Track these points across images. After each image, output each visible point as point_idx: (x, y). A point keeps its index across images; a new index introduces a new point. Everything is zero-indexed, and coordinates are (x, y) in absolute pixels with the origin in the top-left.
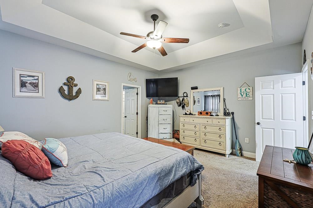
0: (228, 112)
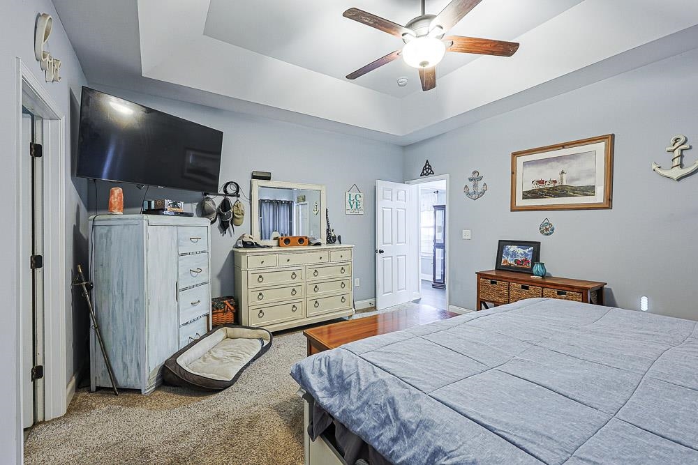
0: (333, 235)
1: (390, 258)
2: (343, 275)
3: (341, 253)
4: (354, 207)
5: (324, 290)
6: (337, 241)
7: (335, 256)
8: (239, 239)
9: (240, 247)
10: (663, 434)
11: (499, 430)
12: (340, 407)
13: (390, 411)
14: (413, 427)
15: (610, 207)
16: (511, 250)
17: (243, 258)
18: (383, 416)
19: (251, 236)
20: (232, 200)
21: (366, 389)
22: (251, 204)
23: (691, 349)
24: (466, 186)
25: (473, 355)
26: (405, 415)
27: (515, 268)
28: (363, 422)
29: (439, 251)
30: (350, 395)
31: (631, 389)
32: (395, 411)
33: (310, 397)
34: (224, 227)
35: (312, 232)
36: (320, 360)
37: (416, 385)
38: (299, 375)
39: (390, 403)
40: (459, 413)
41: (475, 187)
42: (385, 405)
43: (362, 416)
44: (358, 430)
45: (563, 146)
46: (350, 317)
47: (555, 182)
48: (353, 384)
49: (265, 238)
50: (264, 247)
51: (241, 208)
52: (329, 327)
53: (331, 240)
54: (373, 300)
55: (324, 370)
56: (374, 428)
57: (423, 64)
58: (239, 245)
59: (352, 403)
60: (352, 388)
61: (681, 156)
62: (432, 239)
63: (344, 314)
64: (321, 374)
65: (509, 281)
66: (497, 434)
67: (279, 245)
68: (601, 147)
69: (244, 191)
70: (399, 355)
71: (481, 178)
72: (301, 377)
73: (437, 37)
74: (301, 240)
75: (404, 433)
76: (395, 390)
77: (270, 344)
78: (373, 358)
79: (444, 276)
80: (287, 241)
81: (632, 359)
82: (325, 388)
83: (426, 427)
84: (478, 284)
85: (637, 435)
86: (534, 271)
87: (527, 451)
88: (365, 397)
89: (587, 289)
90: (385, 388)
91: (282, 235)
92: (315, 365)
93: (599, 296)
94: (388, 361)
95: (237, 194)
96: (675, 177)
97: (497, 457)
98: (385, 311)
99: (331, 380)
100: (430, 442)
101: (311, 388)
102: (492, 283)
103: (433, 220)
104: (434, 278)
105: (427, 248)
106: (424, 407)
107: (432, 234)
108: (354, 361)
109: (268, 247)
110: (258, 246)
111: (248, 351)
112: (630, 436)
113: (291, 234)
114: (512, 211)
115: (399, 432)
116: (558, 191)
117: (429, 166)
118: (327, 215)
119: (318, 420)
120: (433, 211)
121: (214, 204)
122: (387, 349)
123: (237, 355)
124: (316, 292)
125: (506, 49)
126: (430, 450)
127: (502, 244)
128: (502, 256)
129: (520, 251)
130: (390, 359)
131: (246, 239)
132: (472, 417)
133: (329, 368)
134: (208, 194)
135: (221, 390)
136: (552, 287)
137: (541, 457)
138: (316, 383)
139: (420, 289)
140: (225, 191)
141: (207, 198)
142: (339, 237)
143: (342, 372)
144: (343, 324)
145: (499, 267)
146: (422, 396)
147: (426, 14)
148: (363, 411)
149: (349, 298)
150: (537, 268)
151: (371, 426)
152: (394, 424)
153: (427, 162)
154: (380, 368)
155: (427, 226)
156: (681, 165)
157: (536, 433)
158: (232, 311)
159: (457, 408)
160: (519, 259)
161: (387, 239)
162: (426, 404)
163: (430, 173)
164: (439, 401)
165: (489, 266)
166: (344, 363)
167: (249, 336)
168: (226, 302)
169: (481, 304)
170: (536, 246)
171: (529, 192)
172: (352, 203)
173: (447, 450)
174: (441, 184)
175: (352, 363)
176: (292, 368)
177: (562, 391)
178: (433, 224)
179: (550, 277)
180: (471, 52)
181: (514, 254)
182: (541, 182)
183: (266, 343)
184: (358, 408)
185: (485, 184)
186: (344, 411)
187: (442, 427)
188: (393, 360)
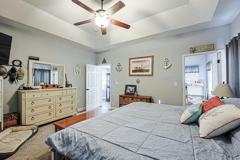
1: (91, 92)
2: (73, 99)
3: (72, 90)
4: (77, 73)
5: (64, 106)
6: (70, 86)
7: (69, 92)
8: (21, 86)
9: (21, 90)
10: (161, 136)
11: (121, 145)
12: (67, 151)
13: (86, 148)
14: (94, 151)
15: (153, 76)
16: (129, 88)
17: (23, 94)
18: (84, 150)
19: (28, 84)
20: (18, 68)
21: (78, 141)
22: (28, 71)
23: (168, 112)
24: (116, 68)
25: (116, 122)
26: (92, 148)
27: (130, 93)
28: (76, 155)
29: (108, 89)
30: (71, 145)
31: (155, 125)
32: (88, 147)
33: (54, 150)
34: (12, 80)
35: (59, 82)
36: (59, 134)
37: (96, 136)
38: (49, 142)
39: (86, 145)
40: (110, 143)
41: (119, 68)
42: (85, 146)
43: (76, 152)
44: (74, 158)
45: (142, 58)
46: (75, 115)
47: (140, 68)
48: (73, 141)
49: (37, 85)
50: (35, 89)
51: (23, 72)
52: (66, 120)
53: (67, 85)
54: (85, 107)
55: (61, 137)
56: (80, 156)
57: (102, 26)
58: (21, 89)
59: (72, 148)
60: (72, 143)
61: (167, 63)
62: (106, 85)
63: (72, 114)
64: (59, 139)
65: (128, 97)
66: (121, 147)
67: (43, 88)
68: (150, 59)
69: (24, 64)
70: (91, 127)
71: (121, 65)
72: (50, 143)
73: (107, 18)
74: (54, 86)
75: (91, 154)
76: (89, 140)
77: (37, 131)
78: (82, 129)
79: (110, 97)
80: (47, 86)
81: (156, 117)
82: (61, 145)
83: (99, 150)
84: (120, 99)
85: (155, 138)
86: (135, 94)
87: (128, 150)
88: (77, 145)
89: (147, 99)
90: (85, 139)
91: (45, 84)
92: (57, 137)
93: (150, 100)
94: (87, 129)
95: (20, 65)
96: (166, 68)
97: (120, 154)
98: (89, 111)
99: (63, 141)
100: (100, 155)
101: (54, 146)
102: (124, 98)
103: (106, 79)
104: (107, 98)
105: (104, 88)
106: (98, 143)
107: (106, 83)
108: (73, 132)
109: (37, 89)
110: (31, 89)
111: (25, 136)
112: (154, 138)
113: (50, 83)
114: (129, 76)
115: (90, 154)
116: (141, 71)
117: (105, 60)
118: (66, 76)
119: (58, 159)
120: (106, 76)
121: (6, 69)
122: (87, 125)
123: (18, 139)
124: (61, 106)
125: (127, 27)
126: (100, 158)
127: (127, 86)
128: (126, 90)
129: (131, 88)
130: (88, 129)
131: (25, 86)
132: (114, 143)
133: (63, 137)
134: (3, 65)
135: (8, 157)
136: (139, 98)
137: (132, 150)
138: (57, 144)
139: (102, 102)
140: (13, 64)
141: (2, 66)
142: (71, 85)
143: (68, 137)
144: (71, 118)
145: (126, 94)
146: (98, 140)
147: (103, 9)
148: (76, 150)
149: (75, 108)
150: (136, 93)
151: (79, 155)
152: (88, 152)
153: (104, 59)
154: (84, 132)
155: (104, 81)
156: (167, 65)
157: (131, 143)
158: (16, 119)
159: (109, 141)
160: (131, 91)
161: (90, 85)
162: (99, 142)
163: (105, 63)
164: (104, 140)
165: (123, 93)
166: (69, 133)
167: (26, 129)
168: (13, 115)
169: (121, 105)
170: (136, 86)
171: (134, 70)
172: (77, 72)
173: (105, 156)
174: (109, 67)
175: (73, 133)
176: (46, 139)
177: (139, 129)
178: (106, 80)
179: (139, 96)
180: (117, 25)
181: (130, 89)
182: (137, 68)
183: (35, 131)
184: (74, 150)
185: (122, 67)
186: (68, 152)
187: (104, 149)
188: (89, 129)
